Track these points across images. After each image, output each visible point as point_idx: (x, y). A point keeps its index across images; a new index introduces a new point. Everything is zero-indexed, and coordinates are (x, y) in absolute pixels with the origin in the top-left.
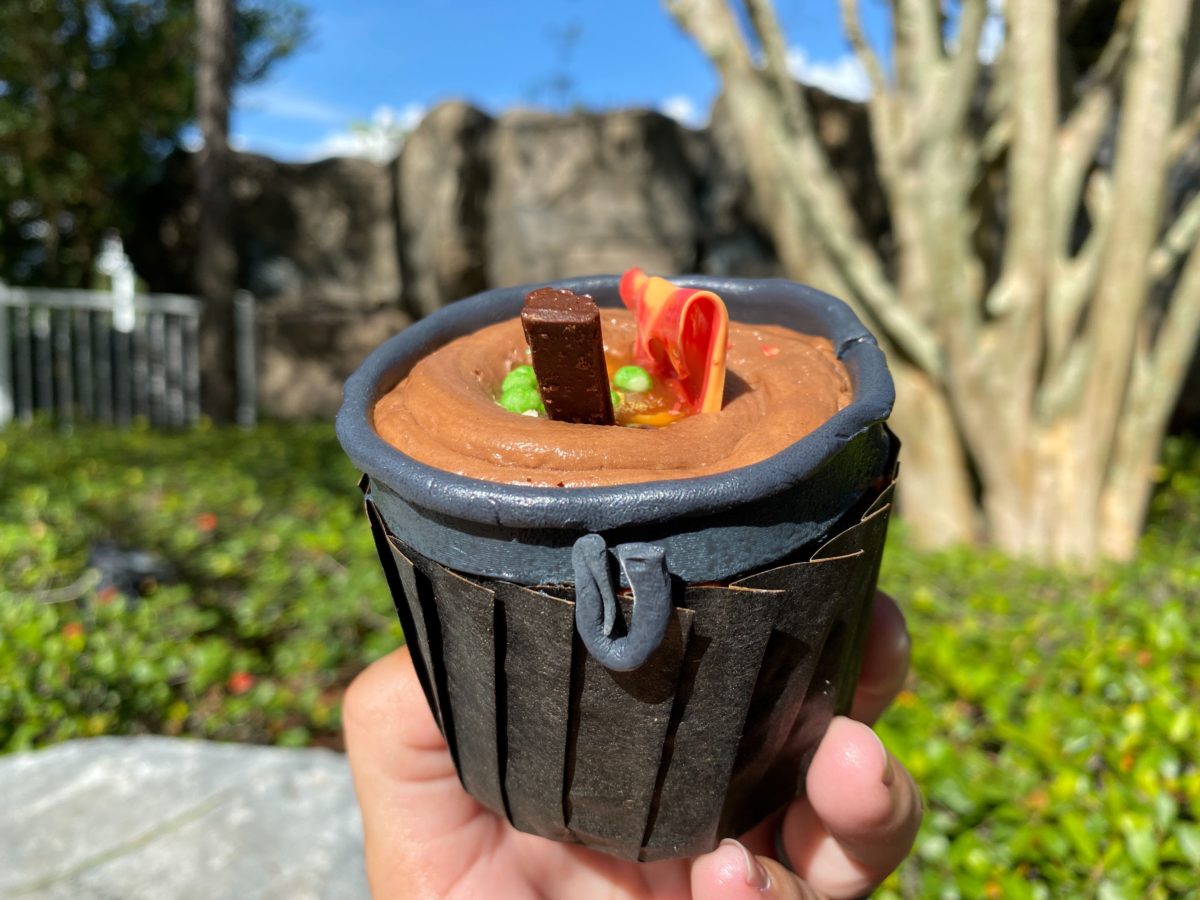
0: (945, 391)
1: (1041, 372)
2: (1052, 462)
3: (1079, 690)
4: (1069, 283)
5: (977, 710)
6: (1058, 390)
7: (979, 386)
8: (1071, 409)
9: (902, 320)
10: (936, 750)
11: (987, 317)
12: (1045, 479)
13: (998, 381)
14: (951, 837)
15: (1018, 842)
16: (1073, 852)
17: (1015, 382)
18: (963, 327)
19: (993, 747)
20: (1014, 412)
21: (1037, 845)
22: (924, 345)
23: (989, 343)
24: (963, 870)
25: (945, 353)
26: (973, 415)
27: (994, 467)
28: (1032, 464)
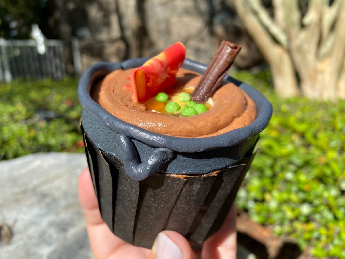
0: (289, 51)
1: (320, 43)
2: (322, 72)
3: (334, 129)
4: (329, 14)
5: (302, 136)
6: (325, 49)
7: (300, 49)
8: (329, 54)
9: (276, 30)
10: (289, 148)
11: (303, 26)
12: (320, 77)
13: (306, 47)
14: (295, 172)
15: (316, 172)
16: (333, 174)
17: (311, 48)
18: (295, 30)
19: (308, 146)
20: (311, 57)
21: (322, 172)
22: (282, 37)
23: (303, 35)
24: (298, 182)
25: (289, 39)
26: (298, 58)
27: (304, 74)
28: (316, 72)
